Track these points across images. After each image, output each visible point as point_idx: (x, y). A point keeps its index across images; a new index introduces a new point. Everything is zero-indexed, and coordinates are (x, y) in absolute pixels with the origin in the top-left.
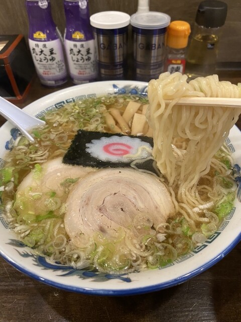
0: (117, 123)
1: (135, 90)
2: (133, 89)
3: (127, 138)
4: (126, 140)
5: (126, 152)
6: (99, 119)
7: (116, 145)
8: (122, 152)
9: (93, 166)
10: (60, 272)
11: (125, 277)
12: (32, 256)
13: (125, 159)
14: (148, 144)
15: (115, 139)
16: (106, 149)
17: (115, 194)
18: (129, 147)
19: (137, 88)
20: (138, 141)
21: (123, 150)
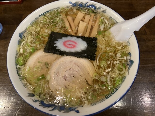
0: (71, 27)
1: (81, 4)
2: (80, 4)
3: (75, 38)
4: (74, 39)
5: (74, 46)
6: (61, 25)
7: (69, 42)
8: (72, 46)
9: (58, 54)
10: (50, 109)
11: (77, 109)
12: (38, 101)
13: (73, 50)
14: (86, 42)
15: (69, 38)
16: (64, 44)
17: (70, 69)
18: (76, 43)
19: (82, 3)
20: (80, 40)
21: (73, 45)
